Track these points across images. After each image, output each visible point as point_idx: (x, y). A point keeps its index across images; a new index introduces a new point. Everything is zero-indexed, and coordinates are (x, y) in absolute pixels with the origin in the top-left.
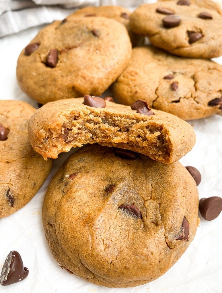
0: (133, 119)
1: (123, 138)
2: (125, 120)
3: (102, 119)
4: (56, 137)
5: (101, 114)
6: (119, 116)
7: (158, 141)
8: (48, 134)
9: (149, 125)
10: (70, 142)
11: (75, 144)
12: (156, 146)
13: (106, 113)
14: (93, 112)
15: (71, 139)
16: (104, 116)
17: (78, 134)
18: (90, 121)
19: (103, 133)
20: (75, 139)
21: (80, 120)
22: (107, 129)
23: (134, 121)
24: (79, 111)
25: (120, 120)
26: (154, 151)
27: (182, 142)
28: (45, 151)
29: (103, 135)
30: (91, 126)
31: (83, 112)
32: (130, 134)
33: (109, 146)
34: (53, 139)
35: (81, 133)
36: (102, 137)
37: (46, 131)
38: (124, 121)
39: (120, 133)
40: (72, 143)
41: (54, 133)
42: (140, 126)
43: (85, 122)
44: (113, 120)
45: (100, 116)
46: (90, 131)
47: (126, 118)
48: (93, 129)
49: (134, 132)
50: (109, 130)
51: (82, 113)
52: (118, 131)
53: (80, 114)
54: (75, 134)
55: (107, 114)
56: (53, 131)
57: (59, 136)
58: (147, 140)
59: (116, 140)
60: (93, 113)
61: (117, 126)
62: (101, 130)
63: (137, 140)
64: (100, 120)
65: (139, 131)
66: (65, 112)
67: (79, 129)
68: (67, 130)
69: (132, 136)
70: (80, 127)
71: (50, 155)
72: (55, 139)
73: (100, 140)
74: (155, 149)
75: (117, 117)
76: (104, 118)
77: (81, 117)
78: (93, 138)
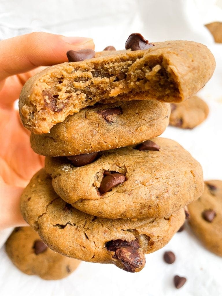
0: (128, 60)
1: (122, 87)
2: (119, 64)
3: (92, 72)
4: (42, 109)
5: (89, 67)
6: (110, 62)
7: (161, 77)
8: (32, 108)
9: (147, 61)
10: (61, 110)
11: (68, 111)
12: (160, 84)
13: (94, 64)
14: (79, 67)
15: (61, 106)
16: (94, 68)
17: (68, 98)
18: (78, 79)
19: (98, 88)
20: (66, 105)
21: (65, 82)
22: (102, 83)
23: (130, 62)
24: (60, 71)
25: (113, 66)
26: (159, 91)
27: (191, 68)
28: (35, 128)
29: (99, 91)
30: (81, 84)
31: (66, 70)
32: (128, 80)
33: (112, 102)
34: (39, 111)
35: (71, 96)
36: (100, 94)
37: (29, 106)
38: (118, 67)
39: (117, 83)
40: (64, 110)
41: (38, 105)
42: (137, 66)
43: (72, 82)
44: (105, 69)
45: (89, 70)
46: (83, 91)
47: (120, 62)
48: (84, 87)
49: (132, 76)
50: (105, 84)
51: (65, 73)
52: (115, 81)
53: (63, 75)
54: (64, 99)
55: (96, 65)
56: (35, 103)
57: (44, 107)
58: (149, 81)
59: (114, 93)
60: (79, 69)
61: (112, 75)
62: (94, 86)
63: (137, 85)
64: (90, 74)
65: (137, 73)
66: (43, 78)
67: (67, 92)
68: (53, 98)
69: (131, 82)
70: (68, 90)
71: (41, 130)
72: (41, 111)
73: (98, 98)
74: (160, 89)
75: (109, 64)
76: (94, 70)
77: (65, 78)
78: (91, 99)
